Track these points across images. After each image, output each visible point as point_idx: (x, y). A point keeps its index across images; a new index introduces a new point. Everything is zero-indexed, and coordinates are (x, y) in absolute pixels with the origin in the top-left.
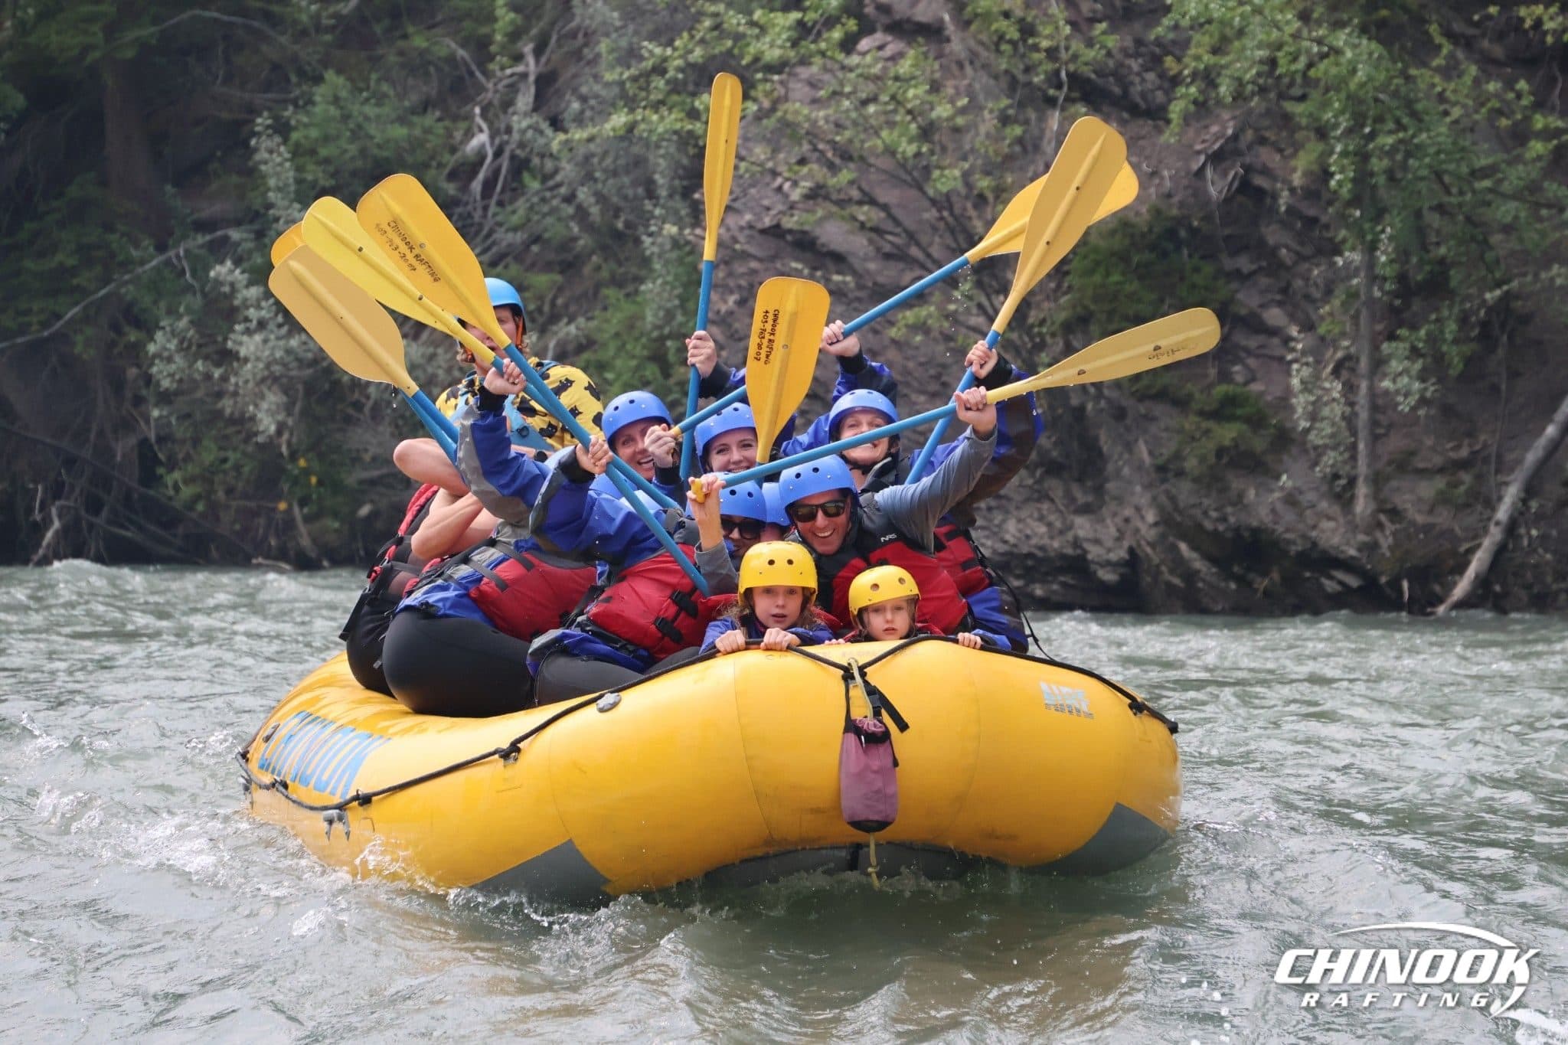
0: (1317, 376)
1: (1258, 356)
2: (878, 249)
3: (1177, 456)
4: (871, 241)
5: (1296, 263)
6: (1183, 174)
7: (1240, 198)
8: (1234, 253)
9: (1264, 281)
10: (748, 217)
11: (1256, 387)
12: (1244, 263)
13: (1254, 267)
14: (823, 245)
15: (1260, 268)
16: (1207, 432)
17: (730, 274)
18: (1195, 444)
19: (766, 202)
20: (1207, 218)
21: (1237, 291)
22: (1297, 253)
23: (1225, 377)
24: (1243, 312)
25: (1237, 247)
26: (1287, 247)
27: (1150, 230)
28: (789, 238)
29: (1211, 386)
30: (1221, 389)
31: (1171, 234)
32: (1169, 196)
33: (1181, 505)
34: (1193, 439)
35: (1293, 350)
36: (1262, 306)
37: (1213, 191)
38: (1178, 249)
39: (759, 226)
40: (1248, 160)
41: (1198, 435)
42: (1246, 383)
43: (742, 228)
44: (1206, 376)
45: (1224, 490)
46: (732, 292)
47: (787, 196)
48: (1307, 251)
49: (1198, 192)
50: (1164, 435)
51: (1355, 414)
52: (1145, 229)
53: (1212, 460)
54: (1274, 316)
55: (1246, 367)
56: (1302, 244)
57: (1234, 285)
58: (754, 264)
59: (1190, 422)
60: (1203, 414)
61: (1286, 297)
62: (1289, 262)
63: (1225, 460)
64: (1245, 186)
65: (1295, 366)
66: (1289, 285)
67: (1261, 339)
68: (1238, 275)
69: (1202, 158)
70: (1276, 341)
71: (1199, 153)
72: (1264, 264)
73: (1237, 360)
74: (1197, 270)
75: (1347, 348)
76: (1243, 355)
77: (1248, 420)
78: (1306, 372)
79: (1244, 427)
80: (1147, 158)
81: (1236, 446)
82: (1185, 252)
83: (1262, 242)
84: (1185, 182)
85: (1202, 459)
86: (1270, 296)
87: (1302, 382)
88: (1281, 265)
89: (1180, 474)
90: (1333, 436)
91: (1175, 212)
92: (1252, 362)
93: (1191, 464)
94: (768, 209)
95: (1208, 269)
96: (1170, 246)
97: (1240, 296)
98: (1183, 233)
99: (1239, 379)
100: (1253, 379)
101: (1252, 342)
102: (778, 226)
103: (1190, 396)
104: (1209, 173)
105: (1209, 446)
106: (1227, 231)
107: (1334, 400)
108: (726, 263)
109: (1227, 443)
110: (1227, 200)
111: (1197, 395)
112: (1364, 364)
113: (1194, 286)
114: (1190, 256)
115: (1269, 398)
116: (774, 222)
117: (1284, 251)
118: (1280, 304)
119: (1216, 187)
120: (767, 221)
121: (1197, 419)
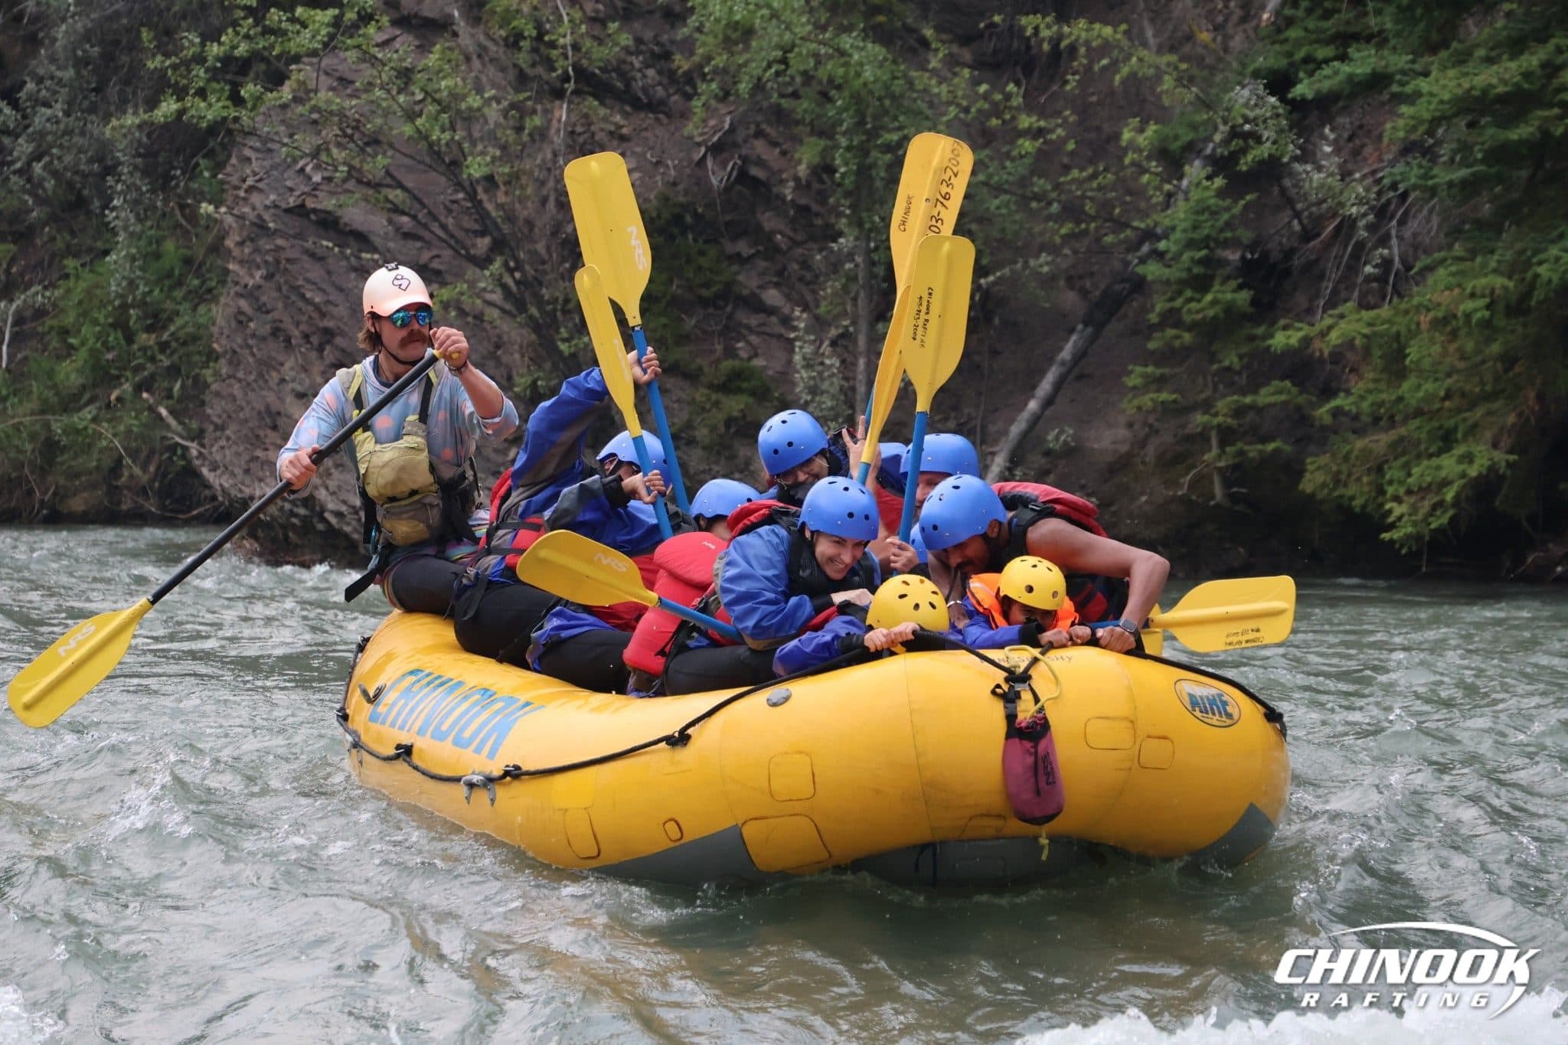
0: (816, 353)
1: (759, 334)
2: (397, 229)
3: (689, 426)
4: (390, 222)
5: (790, 248)
6: (685, 163)
7: (738, 187)
8: (734, 239)
9: (762, 264)
10: (272, 197)
11: (758, 362)
12: (743, 248)
13: (752, 251)
14: (346, 224)
15: (758, 251)
16: (717, 404)
17: (257, 250)
18: (705, 415)
19: (289, 183)
20: (710, 205)
21: (737, 273)
22: (790, 238)
23: (730, 353)
24: (745, 292)
25: (739, 231)
26: (781, 233)
27: (659, 216)
28: (313, 217)
29: (717, 362)
30: (728, 365)
31: (678, 219)
32: (675, 184)
33: (692, 471)
34: (704, 409)
35: (795, 329)
36: (761, 287)
37: (714, 181)
38: (684, 234)
39: (284, 205)
40: (744, 152)
41: (708, 406)
42: (750, 359)
43: (267, 207)
44: (712, 352)
45: (732, 457)
46: (258, 267)
47: (310, 178)
48: (800, 237)
49: (701, 182)
50: (676, 405)
51: (853, 389)
52: (654, 215)
53: (723, 429)
54: (772, 296)
55: (748, 343)
56: (795, 230)
57: (735, 268)
58: (280, 242)
59: (701, 394)
60: (711, 386)
61: (781, 280)
62: (784, 247)
63: (733, 430)
64: (743, 176)
65: (798, 344)
66: (785, 268)
67: (762, 317)
68: (737, 258)
69: (703, 150)
70: (774, 319)
71: (699, 144)
72: (761, 248)
73: (741, 337)
74: (702, 253)
75: (846, 327)
76: (744, 331)
77: (753, 393)
78: (808, 349)
79: (751, 400)
80: (651, 148)
81: (744, 417)
82: (690, 237)
83: (759, 228)
84: (688, 171)
85: (713, 429)
86: (767, 278)
87: (804, 358)
88: (777, 249)
89: (691, 442)
90: (832, 408)
91: (681, 199)
92: (753, 339)
93: (702, 433)
94: (291, 190)
95: (713, 251)
96: (676, 231)
97: (740, 278)
98: (689, 219)
99: (744, 354)
100: (756, 355)
101: (754, 321)
102: (302, 206)
103: (701, 369)
104: (710, 163)
105: (719, 417)
106: (728, 218)
107: (833, 375)
108: (252, 240)
109: (735, 414)
110: (728, 189)
111: (706, 369)
112: (862, 341)
113: (700, 268)
114: (695, 240)
115: (770, 372)
116: (299, 202)
117: (779, 237)
118: (777, 285)
119: (717, 177)
120: (292, 201)
121: (706, 391)
